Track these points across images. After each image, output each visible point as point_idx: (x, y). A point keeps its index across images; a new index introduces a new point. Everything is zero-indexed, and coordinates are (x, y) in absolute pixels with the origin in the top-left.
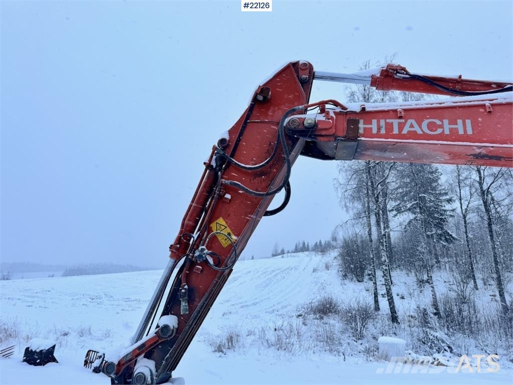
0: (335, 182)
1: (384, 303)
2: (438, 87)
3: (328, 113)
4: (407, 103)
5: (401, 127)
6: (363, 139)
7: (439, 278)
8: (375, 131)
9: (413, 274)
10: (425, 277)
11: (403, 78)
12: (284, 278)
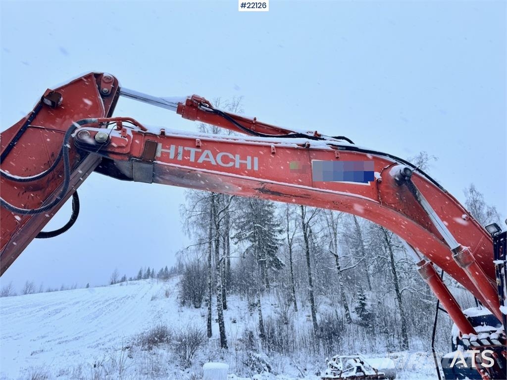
0: (181, 208)
1: (216, 327)
2: (236, 125)
3: (125, 131)
4: (203, 134)
5: (198, 155)
6: (159, 162)
7: (268, 302)
8: (172, 156)
9: (246, 297)
10: (256, 301)
11: (206, 111)
12: (118, 307)
